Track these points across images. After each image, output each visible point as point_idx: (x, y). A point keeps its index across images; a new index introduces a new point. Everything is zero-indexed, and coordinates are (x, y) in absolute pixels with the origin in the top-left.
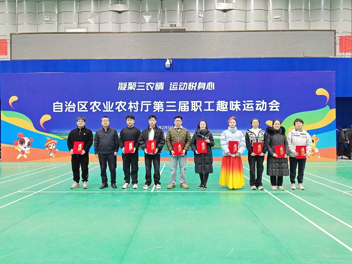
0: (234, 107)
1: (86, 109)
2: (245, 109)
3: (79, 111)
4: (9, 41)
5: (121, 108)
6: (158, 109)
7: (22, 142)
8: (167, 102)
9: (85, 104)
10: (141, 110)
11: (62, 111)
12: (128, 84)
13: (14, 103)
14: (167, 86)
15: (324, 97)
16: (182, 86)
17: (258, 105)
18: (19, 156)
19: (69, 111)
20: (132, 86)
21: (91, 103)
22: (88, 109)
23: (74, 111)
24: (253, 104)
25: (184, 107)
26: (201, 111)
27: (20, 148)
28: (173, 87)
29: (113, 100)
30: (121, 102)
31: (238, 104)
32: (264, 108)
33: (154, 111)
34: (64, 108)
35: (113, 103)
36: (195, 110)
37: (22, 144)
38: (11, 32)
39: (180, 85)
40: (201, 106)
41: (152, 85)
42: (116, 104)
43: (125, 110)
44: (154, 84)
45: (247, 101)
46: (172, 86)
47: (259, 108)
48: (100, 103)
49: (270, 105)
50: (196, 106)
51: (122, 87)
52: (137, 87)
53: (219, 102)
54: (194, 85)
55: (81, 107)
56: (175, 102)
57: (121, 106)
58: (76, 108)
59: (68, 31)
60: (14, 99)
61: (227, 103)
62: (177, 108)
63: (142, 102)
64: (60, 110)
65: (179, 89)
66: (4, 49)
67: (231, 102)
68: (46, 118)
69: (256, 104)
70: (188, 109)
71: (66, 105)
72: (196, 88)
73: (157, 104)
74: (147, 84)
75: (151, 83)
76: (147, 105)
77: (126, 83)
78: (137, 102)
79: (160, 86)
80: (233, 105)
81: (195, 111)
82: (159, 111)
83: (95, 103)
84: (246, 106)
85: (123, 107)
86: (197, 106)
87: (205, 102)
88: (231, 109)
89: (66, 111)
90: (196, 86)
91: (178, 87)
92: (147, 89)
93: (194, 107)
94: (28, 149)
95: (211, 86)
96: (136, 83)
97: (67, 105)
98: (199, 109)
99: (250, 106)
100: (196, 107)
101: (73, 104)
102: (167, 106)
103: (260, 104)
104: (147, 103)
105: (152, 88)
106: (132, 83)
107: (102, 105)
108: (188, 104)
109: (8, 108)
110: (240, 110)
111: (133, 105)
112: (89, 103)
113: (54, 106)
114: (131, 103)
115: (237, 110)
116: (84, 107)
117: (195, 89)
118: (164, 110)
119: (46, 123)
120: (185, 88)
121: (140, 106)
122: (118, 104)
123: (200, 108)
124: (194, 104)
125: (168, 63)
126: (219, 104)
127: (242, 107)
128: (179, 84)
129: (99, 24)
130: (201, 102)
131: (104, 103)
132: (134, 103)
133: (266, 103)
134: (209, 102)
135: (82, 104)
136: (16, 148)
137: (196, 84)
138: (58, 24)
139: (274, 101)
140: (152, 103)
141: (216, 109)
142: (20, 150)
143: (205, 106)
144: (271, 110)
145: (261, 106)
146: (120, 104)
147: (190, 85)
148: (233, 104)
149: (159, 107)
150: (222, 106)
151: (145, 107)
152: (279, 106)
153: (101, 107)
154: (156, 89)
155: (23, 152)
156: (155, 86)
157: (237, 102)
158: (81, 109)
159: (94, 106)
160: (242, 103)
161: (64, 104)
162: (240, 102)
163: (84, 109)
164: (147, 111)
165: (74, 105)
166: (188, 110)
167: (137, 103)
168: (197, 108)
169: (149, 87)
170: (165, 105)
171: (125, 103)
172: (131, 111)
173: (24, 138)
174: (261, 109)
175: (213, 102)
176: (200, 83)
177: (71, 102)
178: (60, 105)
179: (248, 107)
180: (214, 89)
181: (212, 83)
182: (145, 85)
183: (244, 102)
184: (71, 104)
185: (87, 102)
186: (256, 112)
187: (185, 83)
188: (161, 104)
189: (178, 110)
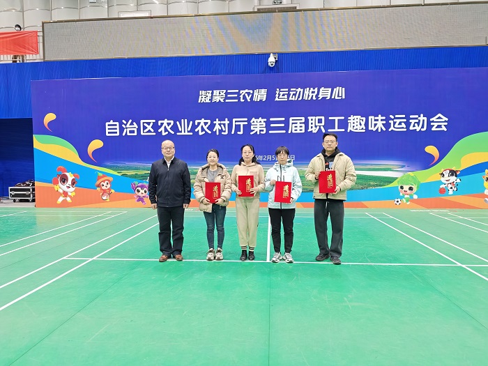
0: (375, 125)
1: (153, 131)
2: (392, 128)
3: (142, 133)
4: (41, 34)
5: (203, 129)
6: (257, 130)
7: (64, 179)
8: (271, 119)
9: (152, 124)
10: (233, 133)
11: (118, 134)
12: (212, 93)
13: (50, 123)
14: (271, 95)
16: (295, 95)
18: (61, 199)
19: (128, 134)
20: (218, 96)
21: (160, 122)
22: (156, 131)
23: (135, 134)
24: (405, 120)
25: (297, 126)
26: (324, 131)
27: (61, 187)
28: (281, 96)
29: (192, 118)
30: (203, 121)
31: (382, 120)
32: (423, 127)
33: (252, 133)
34: (122, 130)
35: (191, 122)
36: (315, 130)
37: (64, 182)
38: (44, 21)
39: (292, 93)
40: (323, 124)
41: (249, 94)
42: (196, 124)
43: (210, 132)
44: (251, 92)
45: (396, 116)
46: (279, 95)
47: (414, 126)
48: (172, 122)
49: (433, 122)
50: (315, 124)
51: (204, 97)
52: (226, 98)
53: (352, 118)
54: (313, 92)
55: (145, 128)
56: (284, 119)
57: (204, 126)
58: (139, 130)
59: (122, 16)
60: (50, 117)
61: (364, 119)
62: (286, 128)
63: (234, 120)
64: (116, 133)
65: (290, 99)
66: (34, 45)
67: (370, 118)
68: (96, 144)
69: (411, 121)
70: (303, 128)
71: (123, 126)
72: (317, 96)
73: (255, 123)
74: (241, 92)
75: (247, 91)
76: (242, 124)
77: (211, 92)
78: (226, 119)
79: (261, 95)
80: (374, 122)
81: (314, 132)
82: (258, 133)
83: (166, 121)
84: (395, 123)
85: (205, 128)
86: (317, 124)
87: (330, 118)
88: (370, 128)
89: (124, 134)
90: (316, 93)
91: (289, 95)
92: (242, 100)
93: (313, 125)
94: (72, 189)
95: (339, 93)
96: (225, 91)
97: (126, 125)
98: (320, 129)
99: (400, 123)
100: (316, 126)
101: (134, 123)
102: (272, 125)
103: (417, 121)
104: (241, 122)
105: (249, 99)
106: (218, 91)
107: (175, 124)
108: (303, 121)
109: (44, 131)
110: (384, 129)
111: (220, 124)
112: (157, 122)
113: (107, 127)
115: (380, 130)
116: (149, 128)
118: (267, 131)
119: (95, 152)
120: (299, 97)
121: (230, 125)
122: (199, 123)
123: (322, 128)
124: (313, 122)
125: (272, 59)
126: (352, 121)
127: (387, 125)
128: (289, 91)
129: (168, 4)
130: (323, 118)
131: (178, 123)
132: (222, 122)
133: (425, 119)
134: (336, 119)
135: (147, 123)
136: (56, 187)
137: (316, 89)
138: (108, 7)
139: (440, 115)
140: (249, 121)
141: (346, 128)
142: (61, 191)
143: (329, 124)
144: (434, 129)
145: (418, 123)
146: (202, 124)
147: (307, 92)
148: (373, 120)
149: (258, 126)
150: (356, 124)
151: (238, 128)
152: (446, 124)
153: (175, 128)
154: (254, 99)
155: (65, 194)
156: (253, 94)
157: (380, 117)
158: (145, 131)
159: (163, 126)
160: (388, 119)
161: (121, 124)
162: (384, 118)
163: (149, 131)
164: (241, 133)
165: (135, 125)
166: (303, 131)
167: (227, 122)
168: (318, 127)
169: (244, 97)
170: (268, 123)
171: (209, 121)
172: (218, 134)
173: (67, 174)
174: (418, 128)
175: (343, 118)
176: (323, 88)
177: (130, 121)
178: (116, 125)
179: (398, 125)
180: (344, 97)
181: (341, 88)
182: (239, 94)
183: (392, 117)
184: (132, 124)
185: (154, 121)
186: (409, 133)
187: (299, 90)
188: (263, 123)
189: (287, 130)
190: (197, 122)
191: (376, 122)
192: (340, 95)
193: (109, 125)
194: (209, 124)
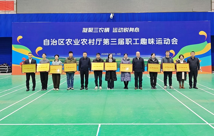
0: (151, 42)
2: (157, 43)
5: (84, 43)
6: (106, 43)
8: (111, 39)
9: (63, 41)
10: (96, 44)
12: (88, 29)
13: (20, 40)
14: (111, 30)
15: (204, 36)
16: (120, 30)
17: (165, 41)
19: (53, 45)
20: (91, 30)
21: (66, 40)
22: (65, 43)
23: (56, 45)
24: (162, 40)
25: (121, 42)
26: (131, 44)
28: (115, 30)
30: (84, 40)
32: (168, 43)
33: (104, 44)
34: (50, 43)
35: (79, 40)
36: (128, 44)
39: (119, 30)
40: (131, 41)
41: (102, 29)
42: (81, 41)
43: (87, 44)
45: (159, 39)
46: (114, 30)
47: (165, 42)
48: (71, 40)
49: (172, 41)
50: (128, 41)
51: (85, 30)
52: (94, 31)
53: (142, 39)
54: (127, 29)
55: (60, 42)
56: (116, 39)
58: (58, 43)
60: (20, 37)
61: (147, 40)
62: (117, 42)
63: (97, 39)
64: (48, 44)
65: (119, 32)
66: (12, 7)
67: (149, 39)
68: (39, 49)
70: (124, 43)
73: (105, 41)
75: (102, 28)
76: (100, 41)
79: (107, 30)
80: (150, 41)
83: (69, 40)
84: (158, 41)
87: (134, 39)
88: (149, 43)
89: (51, 45)
90: (128, 30)
91: (118, 30)
95: (137, 30)
96: (93, 28)
97: (52, 41)
102: (112, 42)
105: (102, 31)
106: (90, 28)
108: (124, 40)
109: (17, 43)
110: (154, 44)
111: (91, 41)
112: (65, 40)
114: (90, 40)
115: (152, 44)
116: (62, 42)
117: (128, 32)
118: (110, 44)
119: (39, 52)
120: (122, 31)
121: (95, 42)
122: (82, 41)
123: (131, 43)
126: (142, 40)
127: (155, 42)
128: (118, 29)
130: (131, 39)
131: (74, 40)
133: (169, 40)
134: (136, 39)
135: (61, 40)
137: (128, 28)
139: (175, 38)
140: (102, 40)
141: (140, 43)
143: (133, 41)
144: (173, 44)
145: (167, 41)
147: (125, 29)
150: (143, 41)
151: (98, 42)
152: (177, 42)
153: (73, 42)
154: (105, 32)
156: (104, 30)
157: (152, 39)
158: (60, 43)
159: (68, 42)
160: (155, 40)
161: (50, 40)
163: (62, 44)
164: (100, 44)
165: (56, 41)
167: (94, 40)
169: (101, 31)
170: (110, 41)
171: (87, 40)
172: (90, 45)
174: (167, 43)
175: (139, 39)
176: (131, 28)
177: (54, 39)
178: (48, 41)
179: (159, 42)
180: (139, 31)
181: (137, 28)
182: (99, 29)
183: (157, 39)
184: (55, 40)
185: (64, 39)
186: (164, 45)
187: (122, 28)
188: (108, 41)
189: (117, 44)
190: (82, 40)
191: (151, 41)
192: (137, 31)
193: (45, 41)
194: (87, 41)
